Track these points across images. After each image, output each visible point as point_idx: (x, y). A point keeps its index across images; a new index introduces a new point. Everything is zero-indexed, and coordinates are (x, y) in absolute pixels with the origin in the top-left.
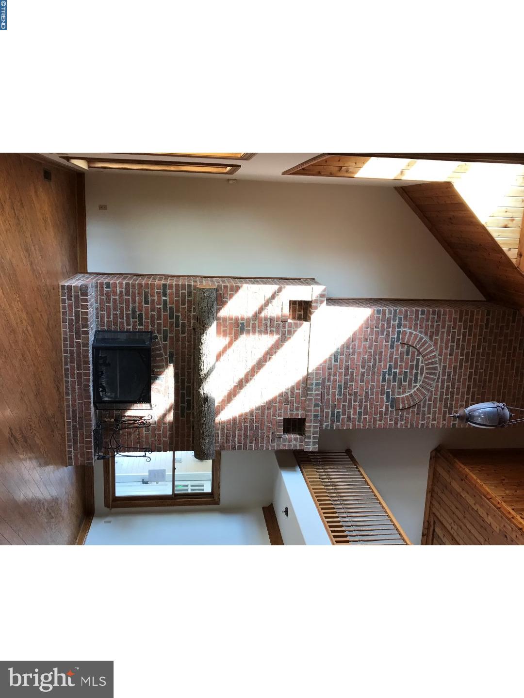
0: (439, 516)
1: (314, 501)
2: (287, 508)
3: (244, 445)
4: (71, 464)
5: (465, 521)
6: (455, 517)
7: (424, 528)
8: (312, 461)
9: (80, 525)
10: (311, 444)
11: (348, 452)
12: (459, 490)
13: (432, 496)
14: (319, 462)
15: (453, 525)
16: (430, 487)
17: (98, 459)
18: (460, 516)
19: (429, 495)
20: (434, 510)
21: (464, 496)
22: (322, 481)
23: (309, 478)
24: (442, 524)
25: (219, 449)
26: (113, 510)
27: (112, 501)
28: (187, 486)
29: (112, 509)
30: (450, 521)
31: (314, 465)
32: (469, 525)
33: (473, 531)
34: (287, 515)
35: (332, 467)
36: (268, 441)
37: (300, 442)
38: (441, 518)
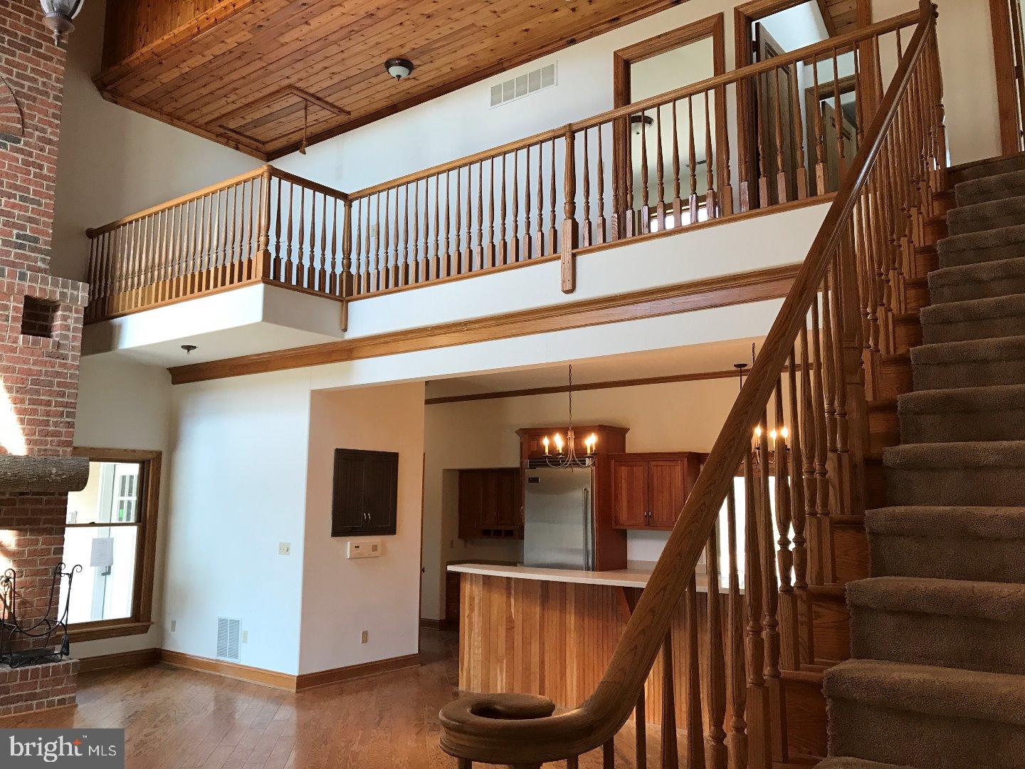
0: (212, 117)
1: (177, 302)
2: (183, 347)
3: (66, 407)
4: (73, 699)
5: (226, 80)
6: (219, 92)
7: (227, 144)
8: (105, 296)
9: (176, 669)
10: (75, 293)
11: (91, 234)
12: (175, 73)
13: (179, 119)
14: (106, 284)
15: (230, 100)
16: (164, 117)
17: (67, 654)
18: (218, 84)
19: (176, 121)
20: (202, 121)
21: (187, 69)
22: (142, 285)
23: (136, 306)
24: (224, 115)
25: (69, 449)
26: (153, 618)
27: (138, 621)
28: (122, 502)
29: (152, 620)
30: (223, 101)
31: (112, 294)
32: (234, 76)
33: (244, 72)
34: (195, 347)
35: (118, 266)
36: (64, 366)
37: (71, 311)
38: (217, 114)
